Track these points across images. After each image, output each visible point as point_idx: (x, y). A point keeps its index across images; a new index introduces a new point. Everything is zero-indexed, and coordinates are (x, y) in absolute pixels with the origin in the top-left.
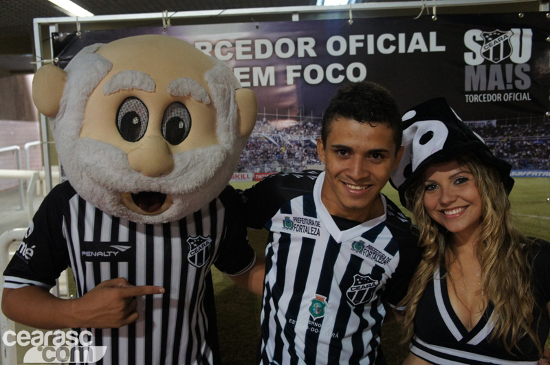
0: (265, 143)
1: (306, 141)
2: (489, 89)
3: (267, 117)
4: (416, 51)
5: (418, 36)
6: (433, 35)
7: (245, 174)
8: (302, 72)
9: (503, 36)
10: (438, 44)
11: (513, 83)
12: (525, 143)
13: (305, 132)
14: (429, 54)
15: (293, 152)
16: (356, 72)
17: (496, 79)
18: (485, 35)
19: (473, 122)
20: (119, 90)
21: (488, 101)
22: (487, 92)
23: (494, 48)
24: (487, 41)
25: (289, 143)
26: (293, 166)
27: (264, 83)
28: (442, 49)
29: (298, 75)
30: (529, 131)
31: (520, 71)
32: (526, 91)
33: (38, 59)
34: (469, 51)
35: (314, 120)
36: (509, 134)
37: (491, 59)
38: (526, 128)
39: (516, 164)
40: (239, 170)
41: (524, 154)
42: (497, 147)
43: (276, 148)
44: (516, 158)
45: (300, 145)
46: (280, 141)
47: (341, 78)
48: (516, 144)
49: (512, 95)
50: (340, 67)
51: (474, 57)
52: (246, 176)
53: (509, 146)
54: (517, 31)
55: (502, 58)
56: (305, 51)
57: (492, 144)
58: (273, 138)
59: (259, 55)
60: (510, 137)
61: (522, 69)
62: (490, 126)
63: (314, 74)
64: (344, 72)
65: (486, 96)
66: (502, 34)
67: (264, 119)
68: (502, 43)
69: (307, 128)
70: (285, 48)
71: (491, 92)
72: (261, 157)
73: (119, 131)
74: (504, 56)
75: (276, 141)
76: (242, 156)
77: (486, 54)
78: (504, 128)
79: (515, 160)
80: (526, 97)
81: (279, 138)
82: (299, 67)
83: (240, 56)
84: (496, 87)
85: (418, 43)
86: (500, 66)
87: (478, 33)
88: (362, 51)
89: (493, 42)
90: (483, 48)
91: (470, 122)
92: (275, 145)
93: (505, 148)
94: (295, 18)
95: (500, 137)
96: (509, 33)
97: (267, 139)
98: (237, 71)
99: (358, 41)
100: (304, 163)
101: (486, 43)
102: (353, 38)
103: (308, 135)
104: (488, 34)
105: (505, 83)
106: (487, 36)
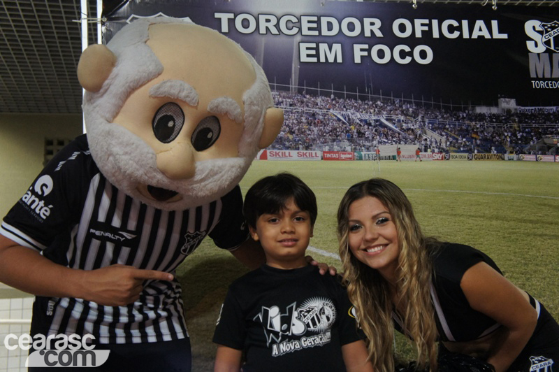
0: (334, 120)
1: (376, 121)
2: (553, 77)
3: (334, 94)
4: (479, 36)
5: (480, 23)
6: (494, 24)
7: (314, 152)
8: (369, 50)
10: (500, 32)
13: (375, 111)
14: (492, 40)
15: (363, 131)
16: (423, 55)
18: (544, 26)
19: (542, 108)
22: (551, 79)
23: (554, 38)
24: (547, 32)
25: (358, 121)
26: (364, 146)
27: (331, 60)
28: (505, 36)
29: (366, 54)
34: (531, 39)
35: (383, 99)
37: (552, 48)
40: (307, 148)
43: (345, 126)
45: (370, 124)
46: (349, 119)
47: (408, 60)
50: (407, 49)
51: (536, 45)
52: (314, 155)
56: (372, 32)
58: (342, 115)
59: (325, 32)
63: (381, 54)
64: (411, 54)
67: (332, 96)
69: (376, 107)
70: (351, 27)
71: (557, 80)
72: (330, 135)
73: (153, 128)
75: (345, 119)
76: (310, 132)
77: (548, 43)
81: (348, 116)
82: (366, 46)
83: (305, 32)
85: (480, 30)
87: (537, 24)
88: (427, 38)
89: (552, 32)
90: (544, 38)
91: (540, 108)
92: (344, 123)
97: (336, 116)
98: (303, 46)
99: (422, 25)
100: (375, 142)
102: (418, 22)
103: (377, 114)
104: (546, 25)
106: (546, 27)
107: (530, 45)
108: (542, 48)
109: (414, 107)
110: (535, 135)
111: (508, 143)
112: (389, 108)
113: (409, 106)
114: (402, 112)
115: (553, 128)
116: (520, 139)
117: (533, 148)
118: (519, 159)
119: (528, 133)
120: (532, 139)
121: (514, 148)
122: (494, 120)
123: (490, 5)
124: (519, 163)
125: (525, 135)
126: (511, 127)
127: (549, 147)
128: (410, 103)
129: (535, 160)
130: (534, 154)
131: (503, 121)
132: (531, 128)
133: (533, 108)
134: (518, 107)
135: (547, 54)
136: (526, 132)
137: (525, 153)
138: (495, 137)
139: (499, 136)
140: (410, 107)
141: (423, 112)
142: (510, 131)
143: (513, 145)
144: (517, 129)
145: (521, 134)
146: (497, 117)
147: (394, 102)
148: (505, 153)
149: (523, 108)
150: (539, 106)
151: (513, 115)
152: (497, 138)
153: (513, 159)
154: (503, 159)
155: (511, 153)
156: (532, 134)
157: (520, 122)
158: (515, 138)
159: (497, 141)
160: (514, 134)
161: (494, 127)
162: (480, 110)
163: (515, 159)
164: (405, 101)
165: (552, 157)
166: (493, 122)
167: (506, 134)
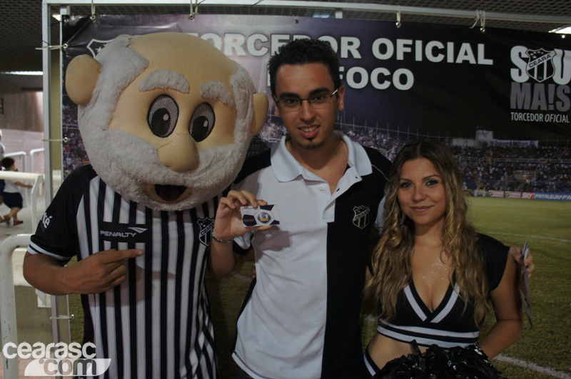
2: (533, 108)
4: (464, 61)
5: (466, 47)
6: (481, 47)
8: (345, 73)
9: (546, 56)
10: (486, 57)
11: (554, 104)
12: (562, 165)
14: (477, 66)
16: (403, 79)
17: (539, 99)
18: (530, 53)
19: (517, 141)
20: (155, 89)
21: (532, 120)
22: (530, 111)
23: (538, 67)
24: (532, 59)
28: (490, 62)
30: (567, 154)
31: (562, 93)
32: (565, 113)
33: (45, 44)
34: (515, 67)
35: (356, 128)
36: (549, 157)
37: (535, 78)
38: (563, 150)
39: (554, 187)
41: (562, 177)
42: (538, 168)
44: (554, 180)
47: (386, 84)
48: (555, 166)
49: (553, 117)
50: (386, 72)
51: (520, 74)
53: (549, 168)
54: (559, 52)
55: (545, 78)
56: (349, 52)
57: (534, 165)
60: (550, 160)
61: (564, 90)
62: (533, 146)
63: (357, 78)
64: (390, 78)
65: (529, 115)
66: (545, 53)
68: (545, 62)
71: (534, 112)
73: (149, 125)
74: (547, 76)
77: (531, 72)
78: (545, 149)
79: (553, 183)
80: (565, 119)
82: (342, 69)
84: (539, 106)
85: (466, 54)
86: (543, 85)
87: (523, 50)
88: (409, 57)
89: (537, 60)
90: (528, 67)
91: (515, 141)
93: (545, 170)
94: (339, 15)
95: (541, 159)
96: (552, 53)
99: (405, 46)
101: (531, 61)
102: (400, 42)
104: (532, 52)
105: (548, 104)
106: (532, 54)
107: (514, 73)
108: (525, 78)
109: (389, 138)
110: (507, 170)
111: (480, 179)
112: (361, 138)
113: (383, 136)
114: (375, 142)
115: (525, 163)
116: (491, 175)
117: (503, 184)
118: (488, 196)
119: (501, 168)
120: (503, 175)
121: (485, 183)
122: (469, 154)
123: (478, 27)
124: (487, 199)
125: (497, 170)
126: (485, 161)
127: (518, 183)
128: (384, 133)
129: (502, 196)
130: (504, 190)
131: (478, 155)
132: (504, 162)
133: (509, 141)
134: (495, 140)
135: (529, 84)
136: (499, 168)
137: (494, 189)
138: (468, 172)
139: (472, 170)
140: (384, 138)
141: (397, 144)
142: (484, 166)
143: (485, 180)
144: (491, 163)
145: (493, 169)
146: (472, 150)
147: (367, 132)
148: (475, 188)
149: (499, 141)
150: (515, 139)
151: (488, 149)
152: (470, 173)
153: (481, 196)
154: (473, 195)
155: (481, 188)
156: (504, 169)
157: (495, 156)
158: (487, 173)
159: (470, 176)
160: (487, 169)
161: (468, 161)
162: (458, 142)
163: (484, 195)
164: (379, 131)
165: (519, 194)
166: (469, 156)
167: (479, 169)
